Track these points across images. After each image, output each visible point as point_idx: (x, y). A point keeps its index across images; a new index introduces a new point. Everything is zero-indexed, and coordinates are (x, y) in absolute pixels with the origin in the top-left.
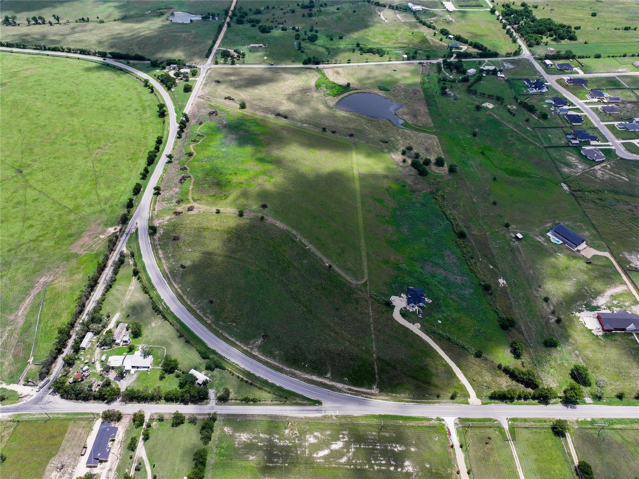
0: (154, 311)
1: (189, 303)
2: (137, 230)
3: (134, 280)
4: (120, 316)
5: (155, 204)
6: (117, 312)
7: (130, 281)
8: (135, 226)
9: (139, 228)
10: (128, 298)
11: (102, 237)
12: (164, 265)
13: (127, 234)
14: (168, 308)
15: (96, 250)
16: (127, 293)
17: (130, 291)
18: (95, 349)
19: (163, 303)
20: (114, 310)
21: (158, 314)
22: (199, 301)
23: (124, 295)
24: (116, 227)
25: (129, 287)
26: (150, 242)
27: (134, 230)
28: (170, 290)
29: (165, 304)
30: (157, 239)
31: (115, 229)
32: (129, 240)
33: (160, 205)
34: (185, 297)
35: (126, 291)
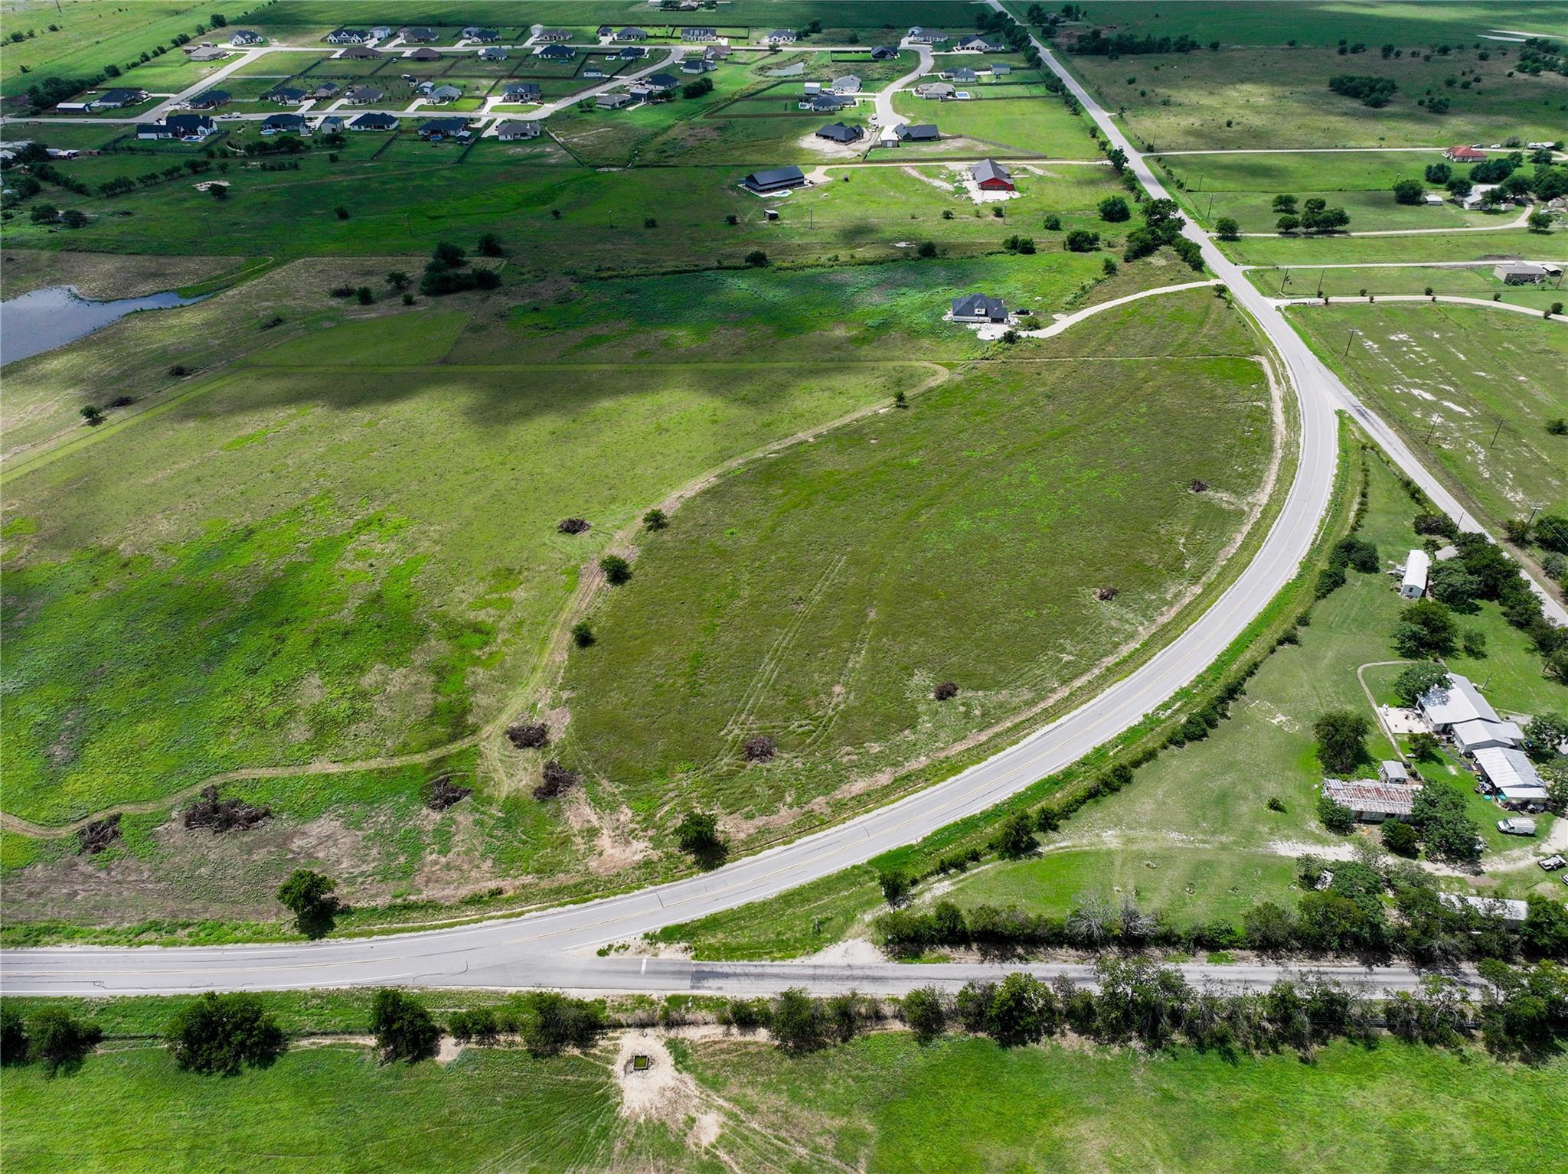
0: (1210, 732)
1: (1134, 645)
2: (669, 935)
3: (1051, 845)
4: (1288, 838)
5: (431, 906)
6: (1274, 856)
7: (1070, 858)
8: (627, 955)
9: (656, 927)
10: (1174, 835)
11: (710, 1128)
12: (942, 755)
13: (699, 976)
14: (1183, 694)
15: (840, 1122)
16: (1149, 847)
17: (1130, 841)
18: (1494, 876)
19: (1163, 715)
20: (1265, 868)
21: (1224, 716)
22: (1114, 623)
23: (1166, 858)
24: (618, 1068)
25: (1109, 853)
26: (783, 848)
27: (672, 954)
28: (1084, 707)
29: (1166, 706)
30: (760, 821)
31: (641, 1063)
32: (751, 957)
33: (455, 875)
34: (1110, 661)
35: (1140, 856)
